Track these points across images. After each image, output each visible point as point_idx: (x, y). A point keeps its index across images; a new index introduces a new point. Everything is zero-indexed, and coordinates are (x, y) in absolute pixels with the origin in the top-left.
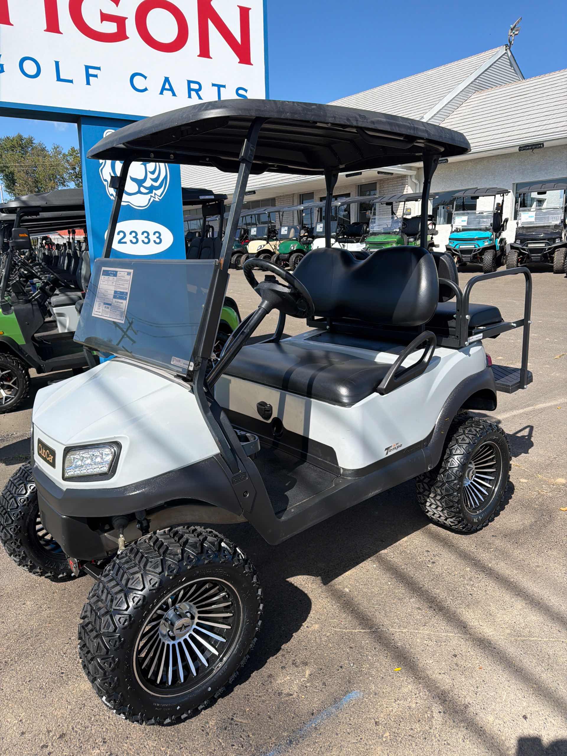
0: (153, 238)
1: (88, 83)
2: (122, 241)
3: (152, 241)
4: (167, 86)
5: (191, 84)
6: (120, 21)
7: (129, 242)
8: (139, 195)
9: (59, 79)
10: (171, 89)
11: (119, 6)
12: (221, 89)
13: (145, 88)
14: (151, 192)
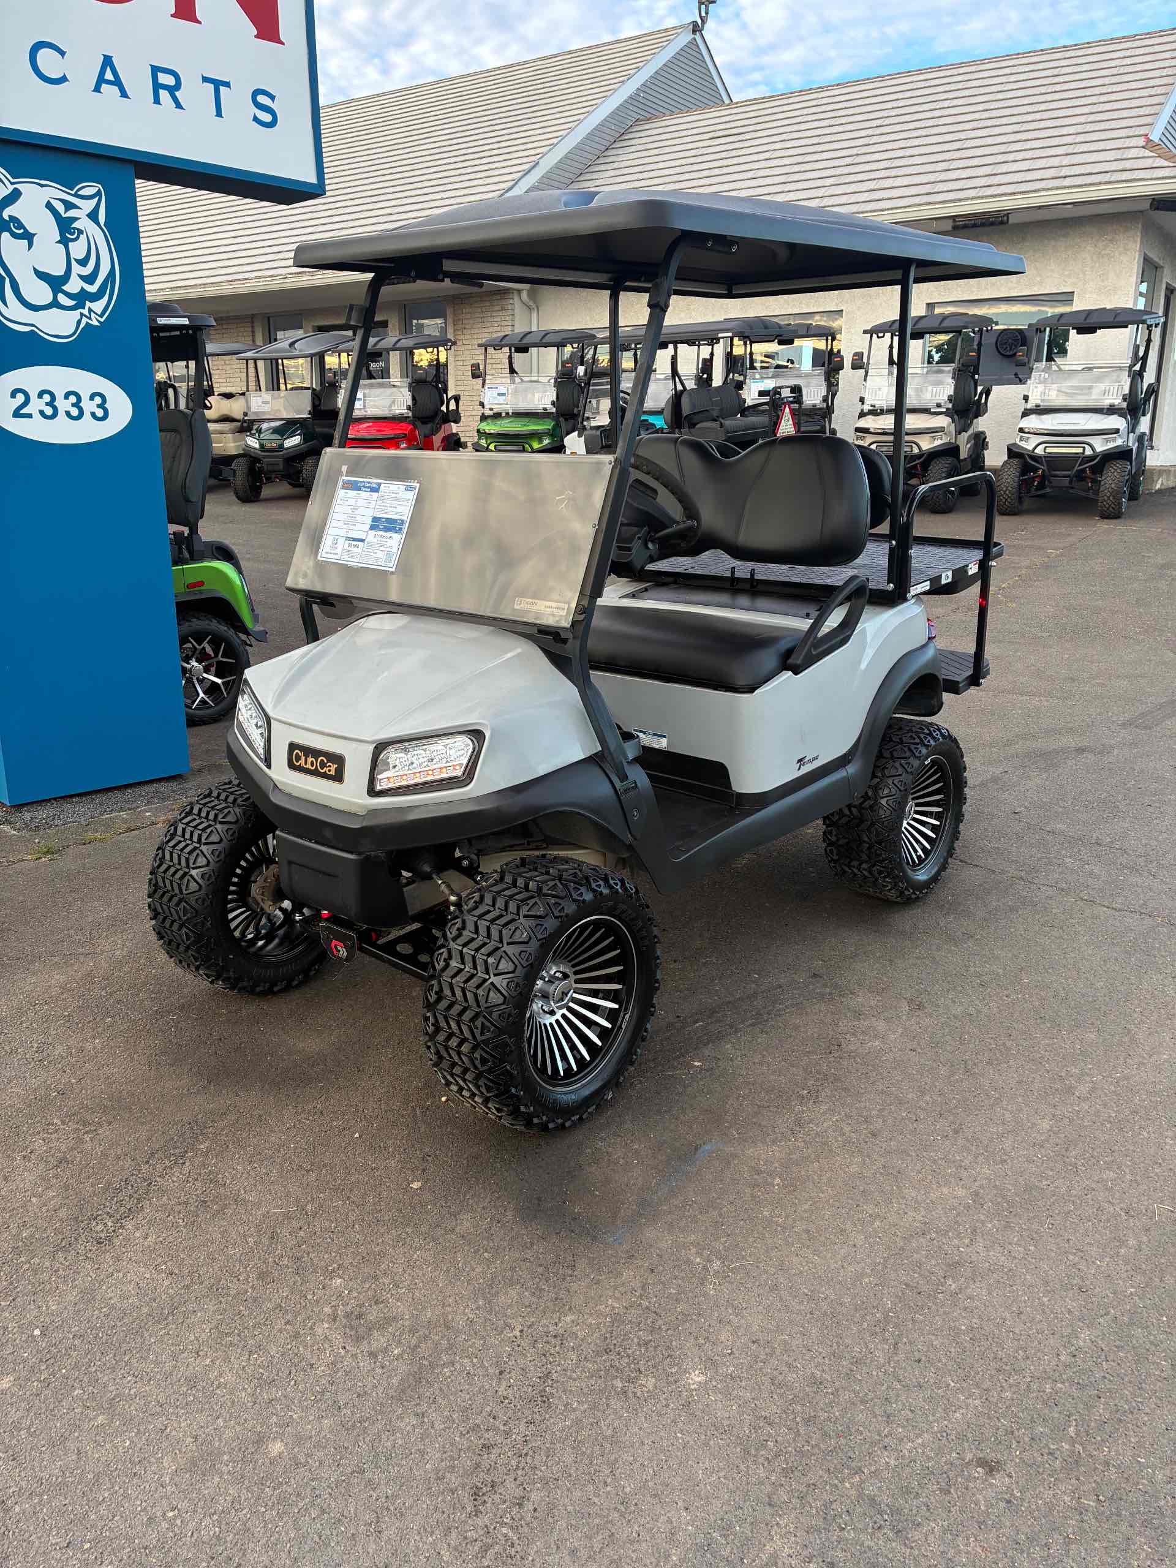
0: (88, 406)
2: (23, 411)
3: (87, 415)
4: (109, 76)
5: (160, 74)
7: (37, 415)
8: (54, 310)
10: (117, 82)
12: (222, 89)
13: (60, 75)
14: (80, 305)
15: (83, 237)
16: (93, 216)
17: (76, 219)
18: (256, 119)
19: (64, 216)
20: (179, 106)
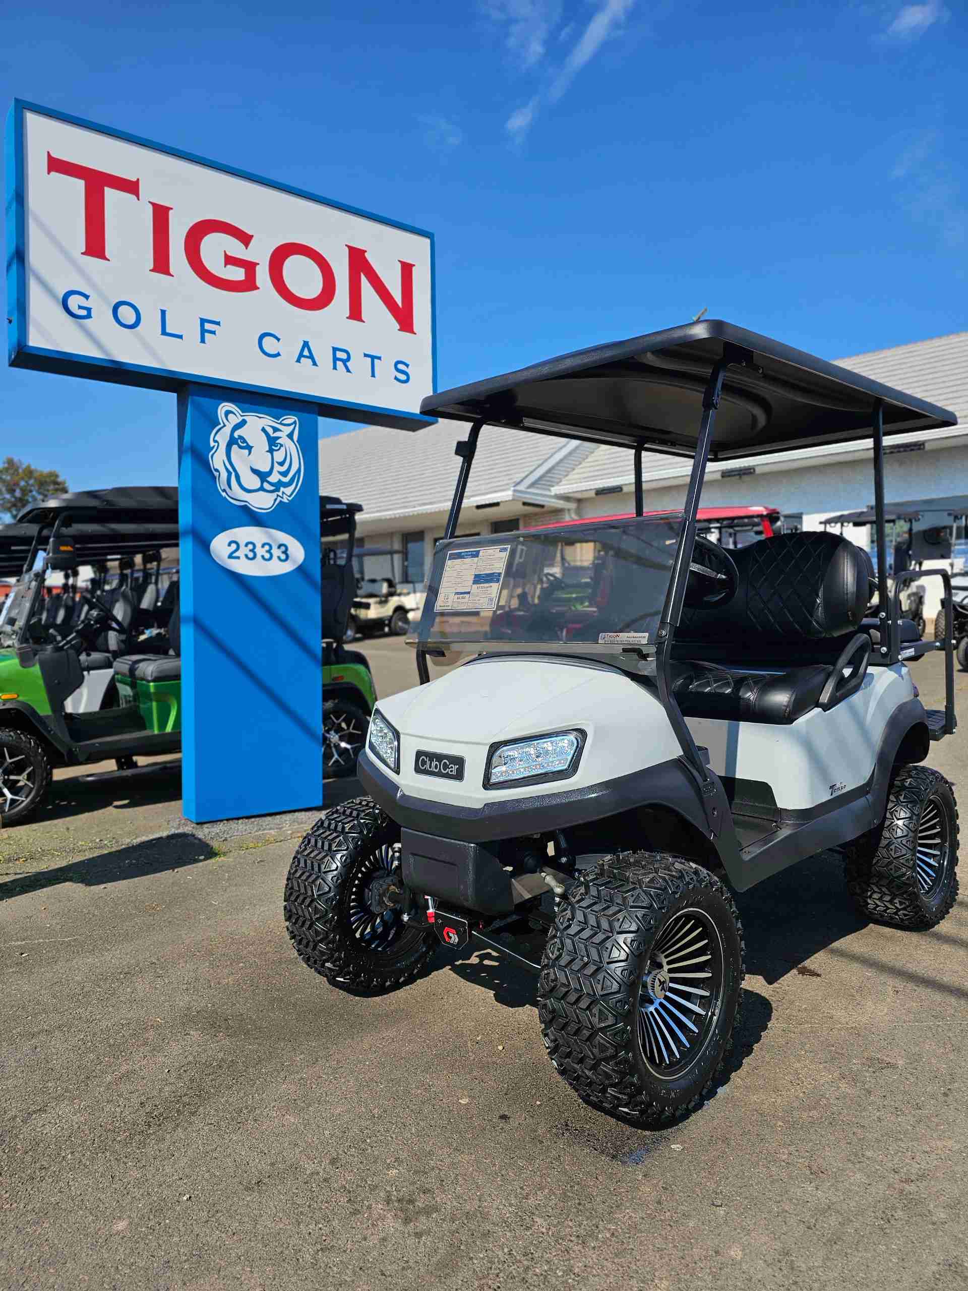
0: (276, 552)
1: (203, 341)
2: (234, 555)
3: (275, 558)
4: (306, 353)
5: (337, 352)
6: (250, 267)
7: (243, 558)
8: (261, 492)
9: (164, 333)
10: (311, 357)
11: (249, 248)
12: (376, 361)
13: (276, 352)
14: (277, 490)
15: (283, 449)
16: (290, 436)
17: (279, 438)
18: (396, 378)
19: (272, 436)
20: (348, 371)
